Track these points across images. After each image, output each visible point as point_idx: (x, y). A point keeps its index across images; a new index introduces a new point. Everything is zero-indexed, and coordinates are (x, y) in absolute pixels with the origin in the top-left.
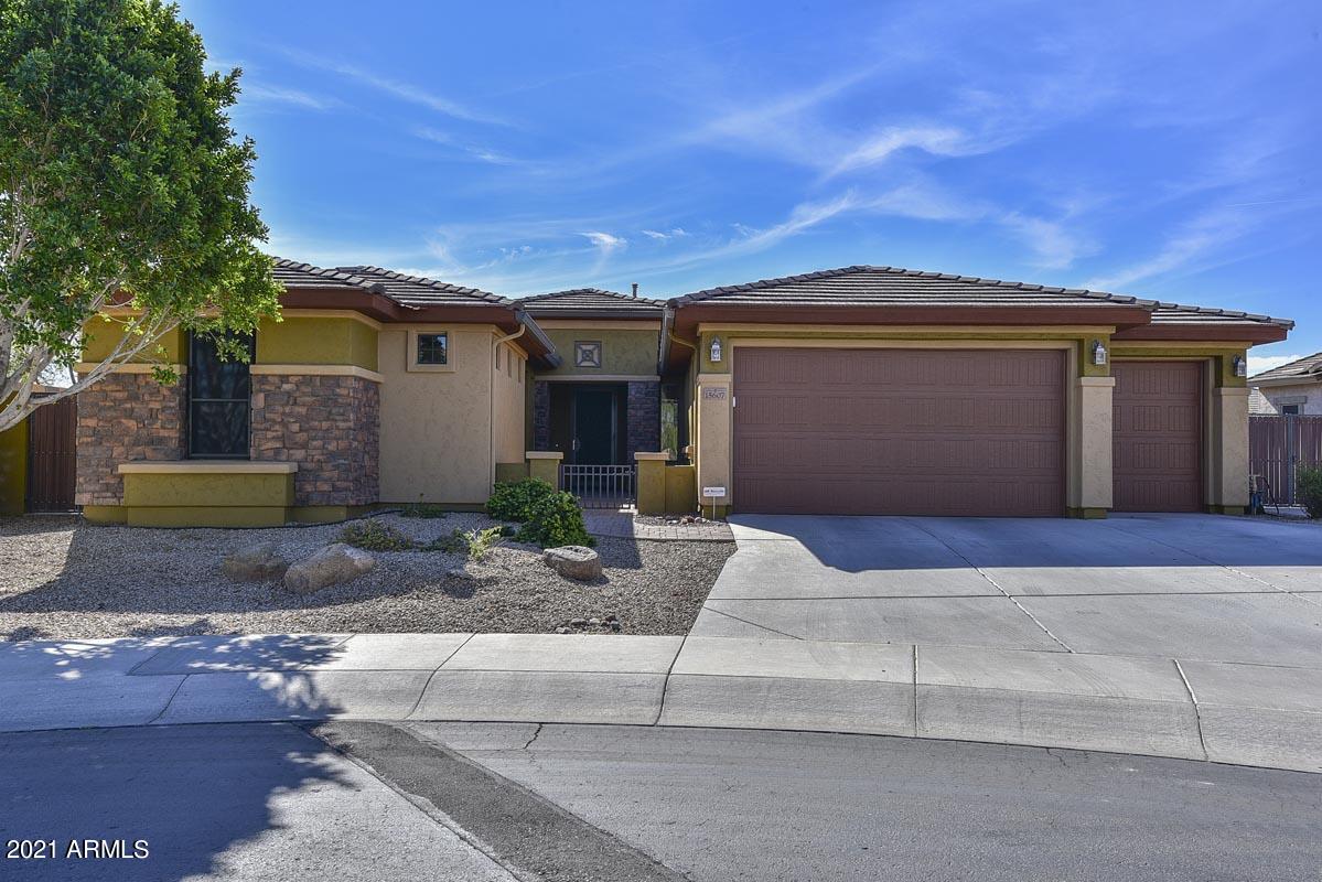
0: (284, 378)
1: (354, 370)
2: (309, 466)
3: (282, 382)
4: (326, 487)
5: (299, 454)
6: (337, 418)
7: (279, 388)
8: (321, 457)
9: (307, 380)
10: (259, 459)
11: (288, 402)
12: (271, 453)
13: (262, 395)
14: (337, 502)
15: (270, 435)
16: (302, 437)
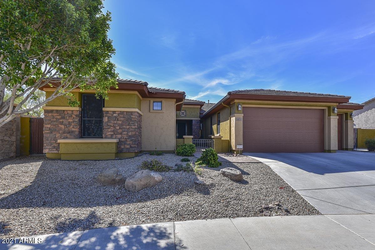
0: (114, 112)
1: (135, 110)
2: (123, 140)
3: (114, 113)
4: (128, 147)
5: (119, 136)
6: (132, 125)
7: (113, 115)
8: (126, 137)
9: (122, 113)
10: (106, 138)
11: (115, 120)
12: (110, 136)
13: (107, 118)
14: (132, 151)
15: (109, 130)
16: (120, 131)
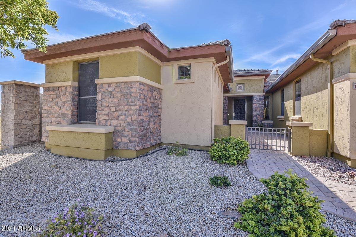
0: (109, 84)
1: (138, 78)
2: (119, 129)
3: (108, 87)
4: (126, 140)
5: (115, 122)
6: (132, 104)
7: (107, 90)
8: (124, 125)
9: (118, 84)
10: (99, 124)
11: (111, 96)
12: (103, 122)
13: (101, 94)
14: (131, 148)
15: (103, 113)
16: (116, 114)
